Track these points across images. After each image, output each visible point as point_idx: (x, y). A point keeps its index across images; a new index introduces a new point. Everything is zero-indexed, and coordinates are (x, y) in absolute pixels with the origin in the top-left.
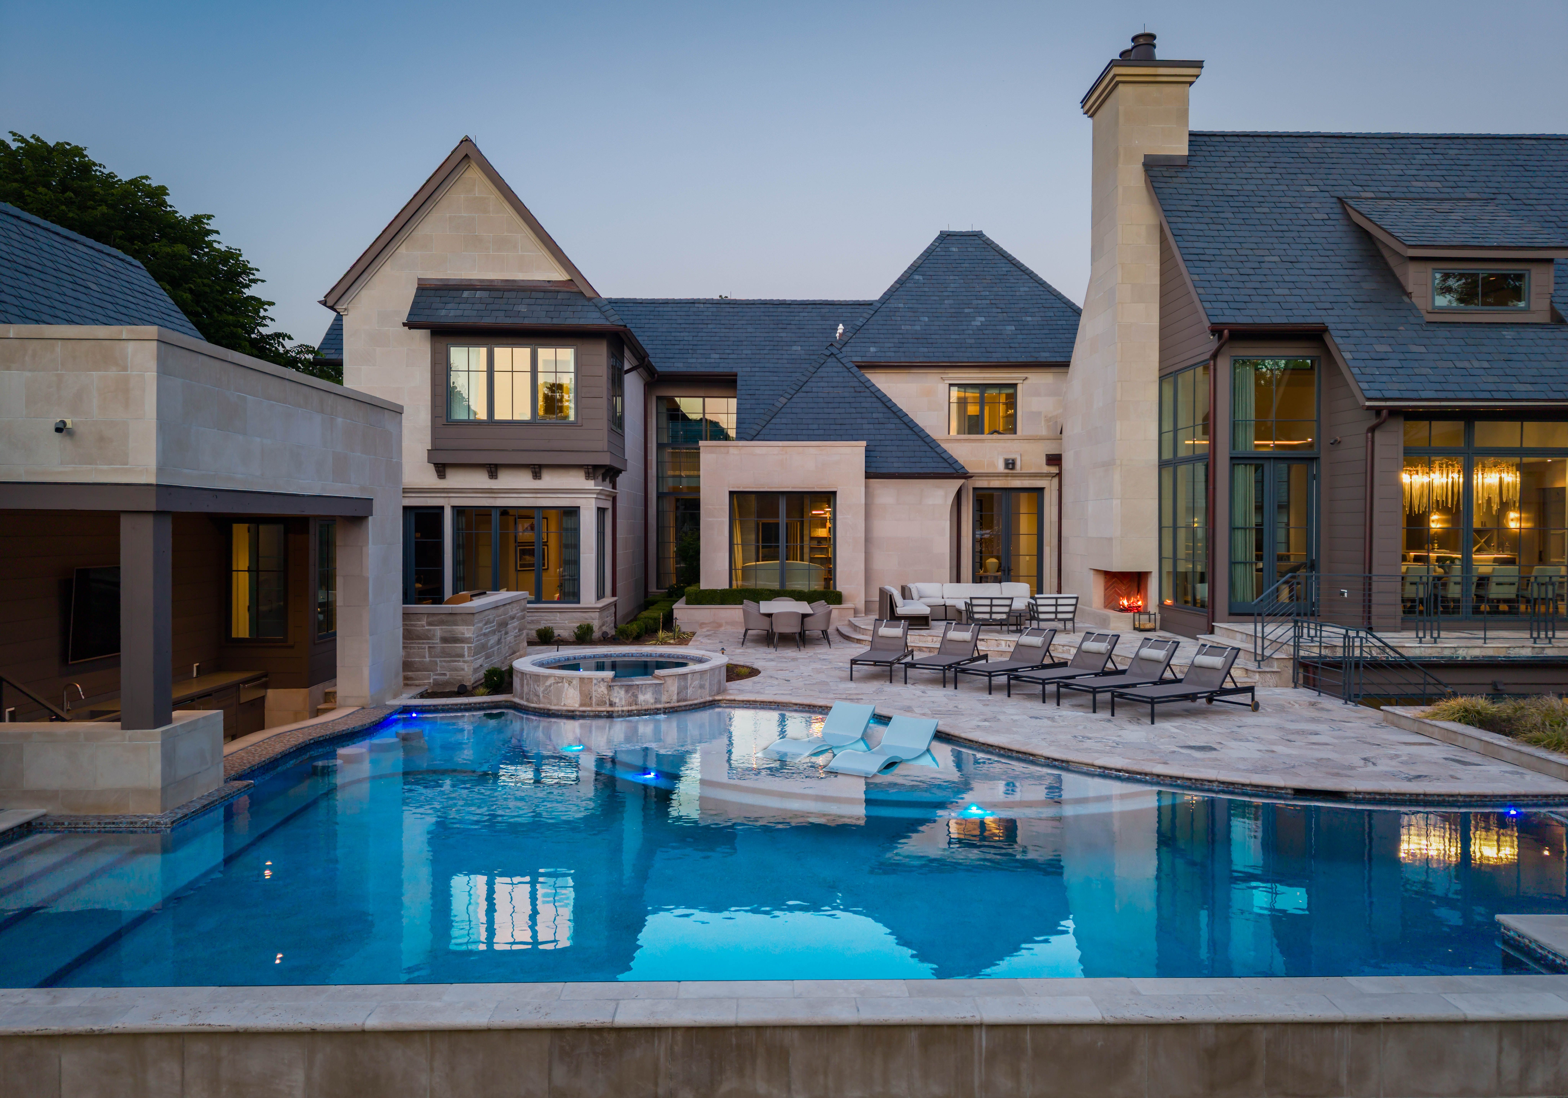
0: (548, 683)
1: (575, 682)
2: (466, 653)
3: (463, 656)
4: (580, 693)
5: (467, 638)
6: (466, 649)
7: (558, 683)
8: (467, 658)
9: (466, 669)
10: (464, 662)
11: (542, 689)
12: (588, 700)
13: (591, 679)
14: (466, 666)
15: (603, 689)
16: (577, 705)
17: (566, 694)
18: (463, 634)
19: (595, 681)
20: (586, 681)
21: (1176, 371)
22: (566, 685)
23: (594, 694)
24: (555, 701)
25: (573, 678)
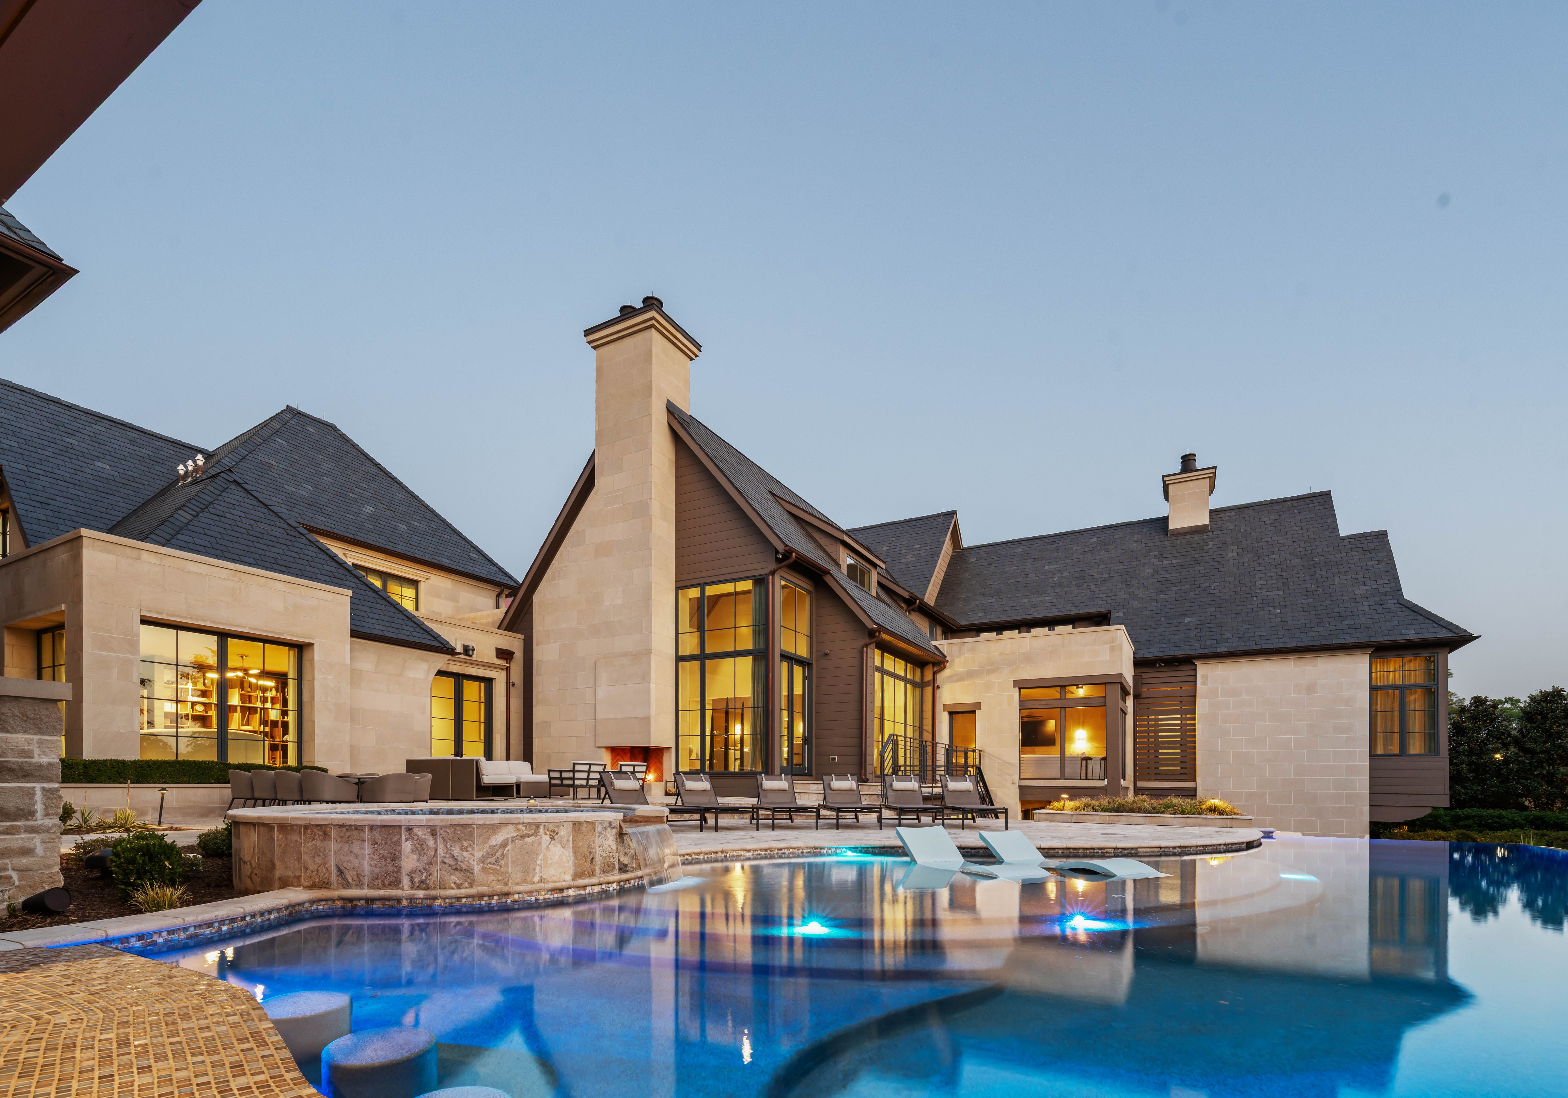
0: (497, 839)
1: (565, 832)
2: (39, 807)
3: (32, 814)
4: (575, 852)
5: (40, 766)
6: (39, 796)
7: (523, 837)
8: (40, 820)
9: (39, 851)
10: (32, 830)
11: (478, 854)
12: (587, 864)
13: (593, 823)
14: (37, 843)
15: (610, 840)
16: (568, 877)
17: (545, 859)
18: (29, 754)
19: (599, 828)
20: (584, 828)
21: (704, 584)
22: (546, 839)
23: (598, 852)
24: (515, 874)
25: (560, 824)
